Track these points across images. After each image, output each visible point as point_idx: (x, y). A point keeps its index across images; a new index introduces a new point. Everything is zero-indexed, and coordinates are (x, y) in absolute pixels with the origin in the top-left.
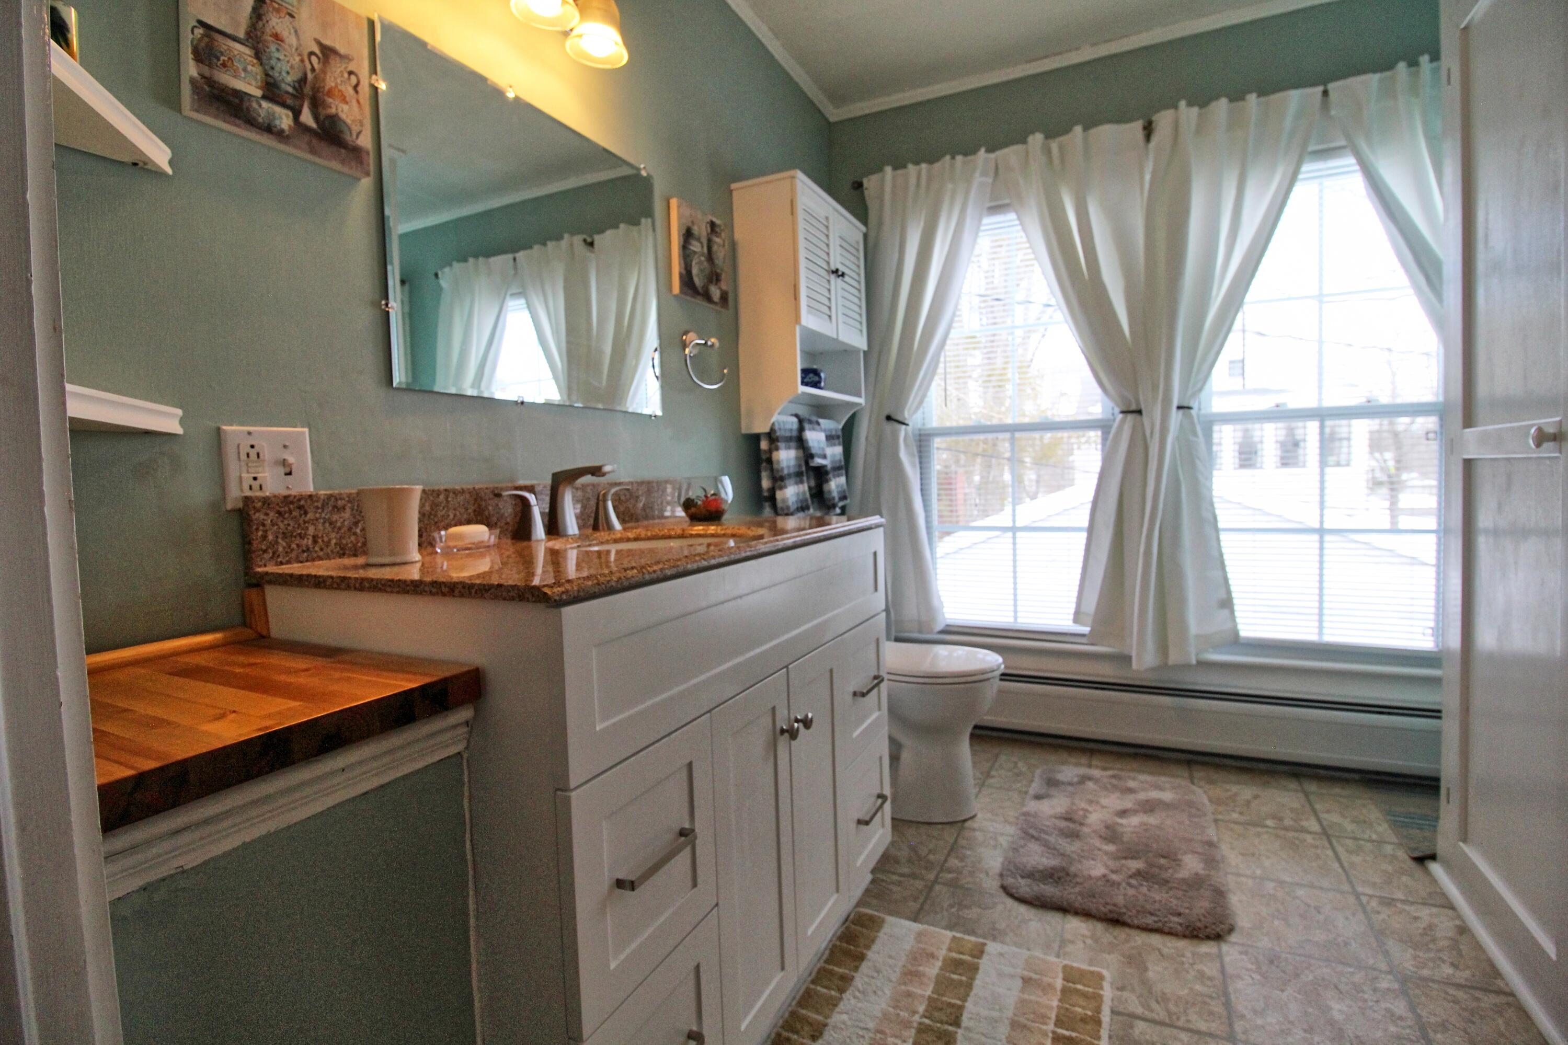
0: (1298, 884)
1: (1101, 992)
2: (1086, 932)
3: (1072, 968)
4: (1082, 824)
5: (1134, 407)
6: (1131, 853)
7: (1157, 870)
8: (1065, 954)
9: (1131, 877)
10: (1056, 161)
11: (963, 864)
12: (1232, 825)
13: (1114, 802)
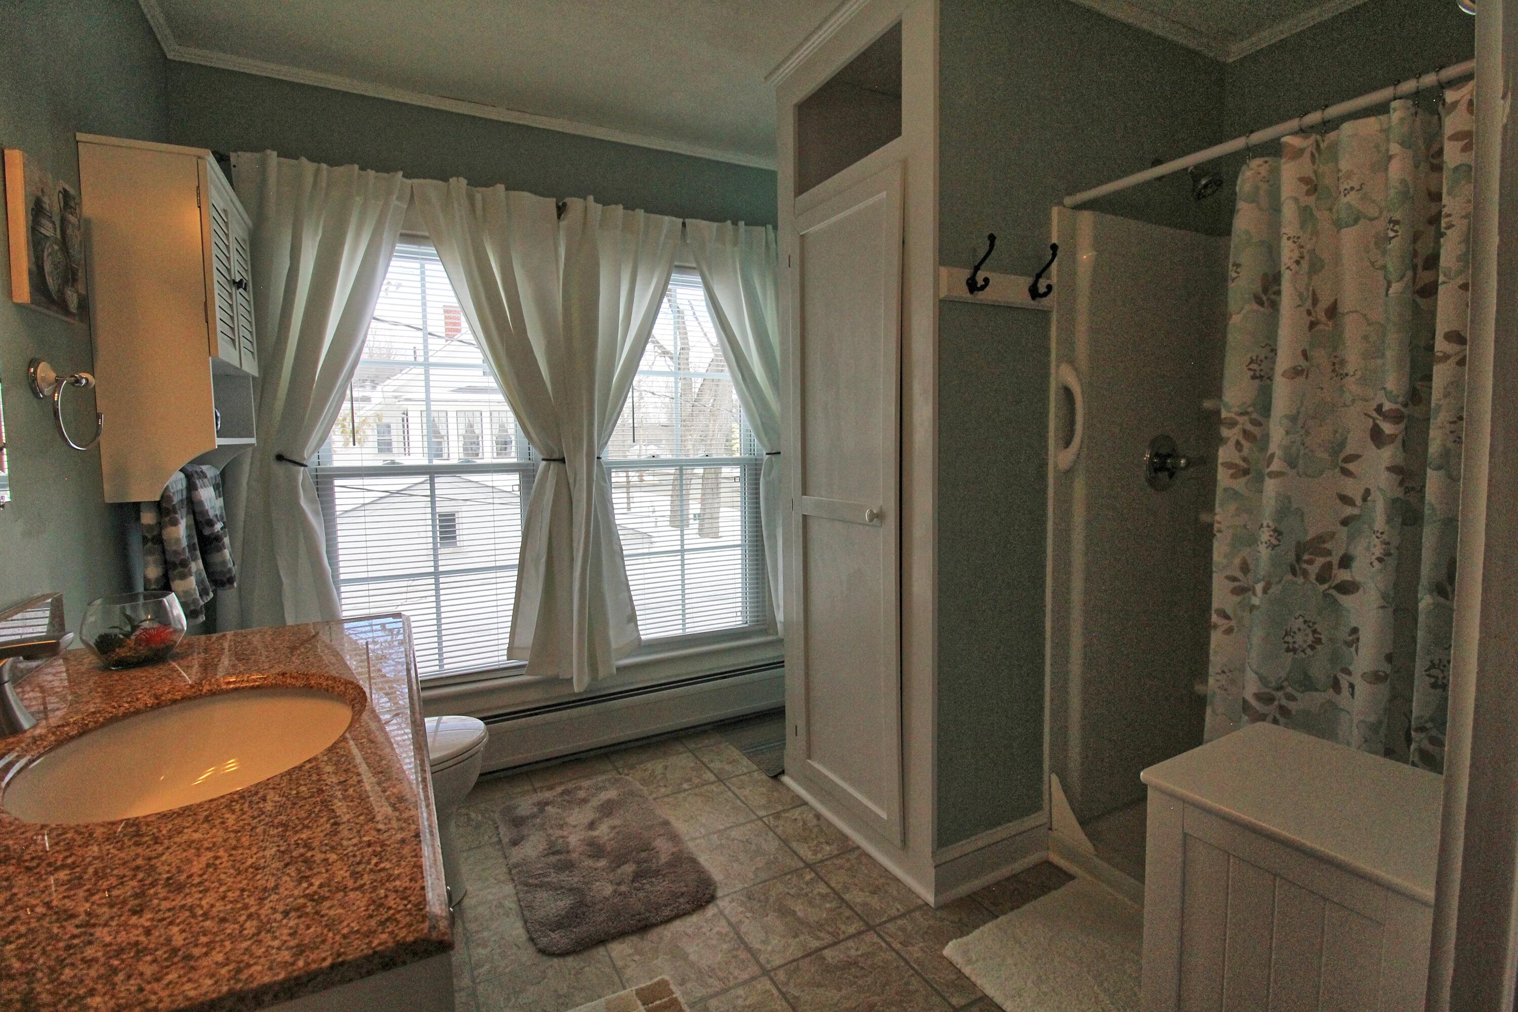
0: (728, 828)
1: (674, 996)
2: (631, 951)
3: (642, 989)
4: (568, 852)
5: (556, 456)
6: (619, 860)
7: (645, 864)
8: (628, 980)
9: (633, 881)
10: (479, 212)
11: (489, 949)
12: (666, 799)
13: (579, 817)
